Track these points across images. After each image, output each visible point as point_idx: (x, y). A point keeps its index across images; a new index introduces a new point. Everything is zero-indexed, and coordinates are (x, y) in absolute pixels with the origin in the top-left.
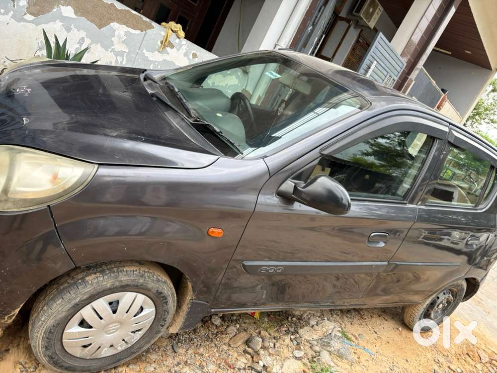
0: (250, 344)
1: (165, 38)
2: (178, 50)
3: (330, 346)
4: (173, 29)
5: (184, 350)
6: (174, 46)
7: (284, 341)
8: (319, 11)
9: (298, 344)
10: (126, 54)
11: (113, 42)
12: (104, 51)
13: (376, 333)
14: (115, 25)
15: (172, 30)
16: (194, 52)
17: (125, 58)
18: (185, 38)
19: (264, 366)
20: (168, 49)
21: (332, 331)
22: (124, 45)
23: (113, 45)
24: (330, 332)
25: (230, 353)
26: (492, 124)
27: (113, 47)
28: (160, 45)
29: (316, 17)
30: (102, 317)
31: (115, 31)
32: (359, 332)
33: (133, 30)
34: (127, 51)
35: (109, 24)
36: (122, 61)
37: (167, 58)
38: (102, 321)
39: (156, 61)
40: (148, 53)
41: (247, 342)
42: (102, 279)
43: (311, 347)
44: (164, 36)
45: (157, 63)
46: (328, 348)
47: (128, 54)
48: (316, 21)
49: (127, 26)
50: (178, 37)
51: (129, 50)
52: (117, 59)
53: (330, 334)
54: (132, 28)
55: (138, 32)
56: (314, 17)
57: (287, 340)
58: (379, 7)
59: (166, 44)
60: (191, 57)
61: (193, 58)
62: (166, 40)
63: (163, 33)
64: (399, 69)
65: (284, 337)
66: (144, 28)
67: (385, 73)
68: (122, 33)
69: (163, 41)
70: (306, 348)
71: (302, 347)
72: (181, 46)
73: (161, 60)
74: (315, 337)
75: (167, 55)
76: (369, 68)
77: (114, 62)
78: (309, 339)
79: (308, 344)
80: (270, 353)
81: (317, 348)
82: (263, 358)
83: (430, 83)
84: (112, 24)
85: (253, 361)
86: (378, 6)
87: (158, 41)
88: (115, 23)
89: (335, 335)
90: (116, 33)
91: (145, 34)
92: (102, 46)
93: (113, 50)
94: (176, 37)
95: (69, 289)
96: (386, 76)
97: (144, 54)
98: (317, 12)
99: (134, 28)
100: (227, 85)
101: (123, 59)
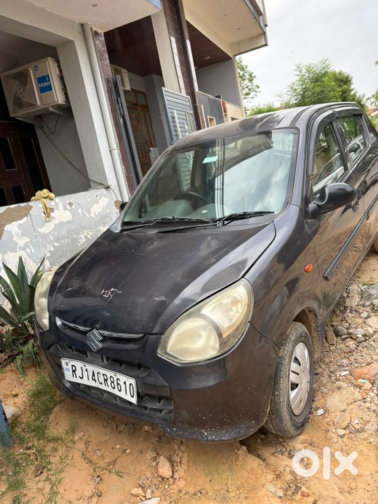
0: (340, 334)
1: (44, 207)
2: (58, 210)
3: (373, 295)
4: (44, 196)
5: (320, 368)
6: (53, 209)
7: (348, 317)
8: (118, 103)
9: (356, 312)
10: (29, 244)
11: (15, 241)
12: (15, 254)
13: (375, 270)
14: (8, 227)
15: (44, 198)
16: (68, 202)
17: (31, 247)
18: (56, 196)
19: (363, 335)
20: (52, 214)
21: (360, 288)
22: (24, 237)
23: (17, 244)
24: (360, 290)
25: (339, 347)
26: (249, 96)
27: (18, 246)
28: (45, 216)
29: (119, 109)
30: (298, 373)
31: (11, 231)
32: (369, 277)
33: (21, 220)
34: (29, 240)
35: (4, 230)
36: (31, 251)
37: (56, 222)
38: (300, 375)
39: (51, 231)
40: (42, 229)
41: (337, 334)
42: (287, 348)
43: (364, 306)
44: (43, 207)
45: (52, 232)
46: (373, 297)
47: (31, 242)
48: (122, 112)
49: (16, 221)
50: (52, 200)
51: (30, 238)
52: (26, 252)
53: (361, 291)
54: (20, 220)
55: (25, 219)
56: (118, 111)
57: (350, 315)
58: (123, 71)
59: (48, 212)
60: (69, 207)
61: (71, 207)
62: (46, 209)
63: (41, 205)
64: (188, 104)
65: (345, 315)
66: (26, 213)
67: (184, 113)
68: (17, 229)
69: (44, 212)
70: (362, 309)
71: (361, 311)
72: (57, 204)
73: (53, 227)
74: (358, 300)
75: (54, 220)
76: (174, 118)
77: (27, 256)
78: (357, 303)
79: (359, 307)
80: (355, 328)
81: (368, 303)
82: (356, 333)
83: (209, 98)
84: (5, 228)
85: (355, 340)
86: (121, 70)
87: (42, 215)
88: (7, 226)
89: (365, 289)
90: (13, 233)
91: (31, 216)
92: (12, 251)
93: (20, 248)
94: (50, 201)
95: (279, 369)
96: (186, 116)
97: (40, 232)
98: (117, 105)
99: (21, 218)
100: (103, 208)
101: (31, 249)
